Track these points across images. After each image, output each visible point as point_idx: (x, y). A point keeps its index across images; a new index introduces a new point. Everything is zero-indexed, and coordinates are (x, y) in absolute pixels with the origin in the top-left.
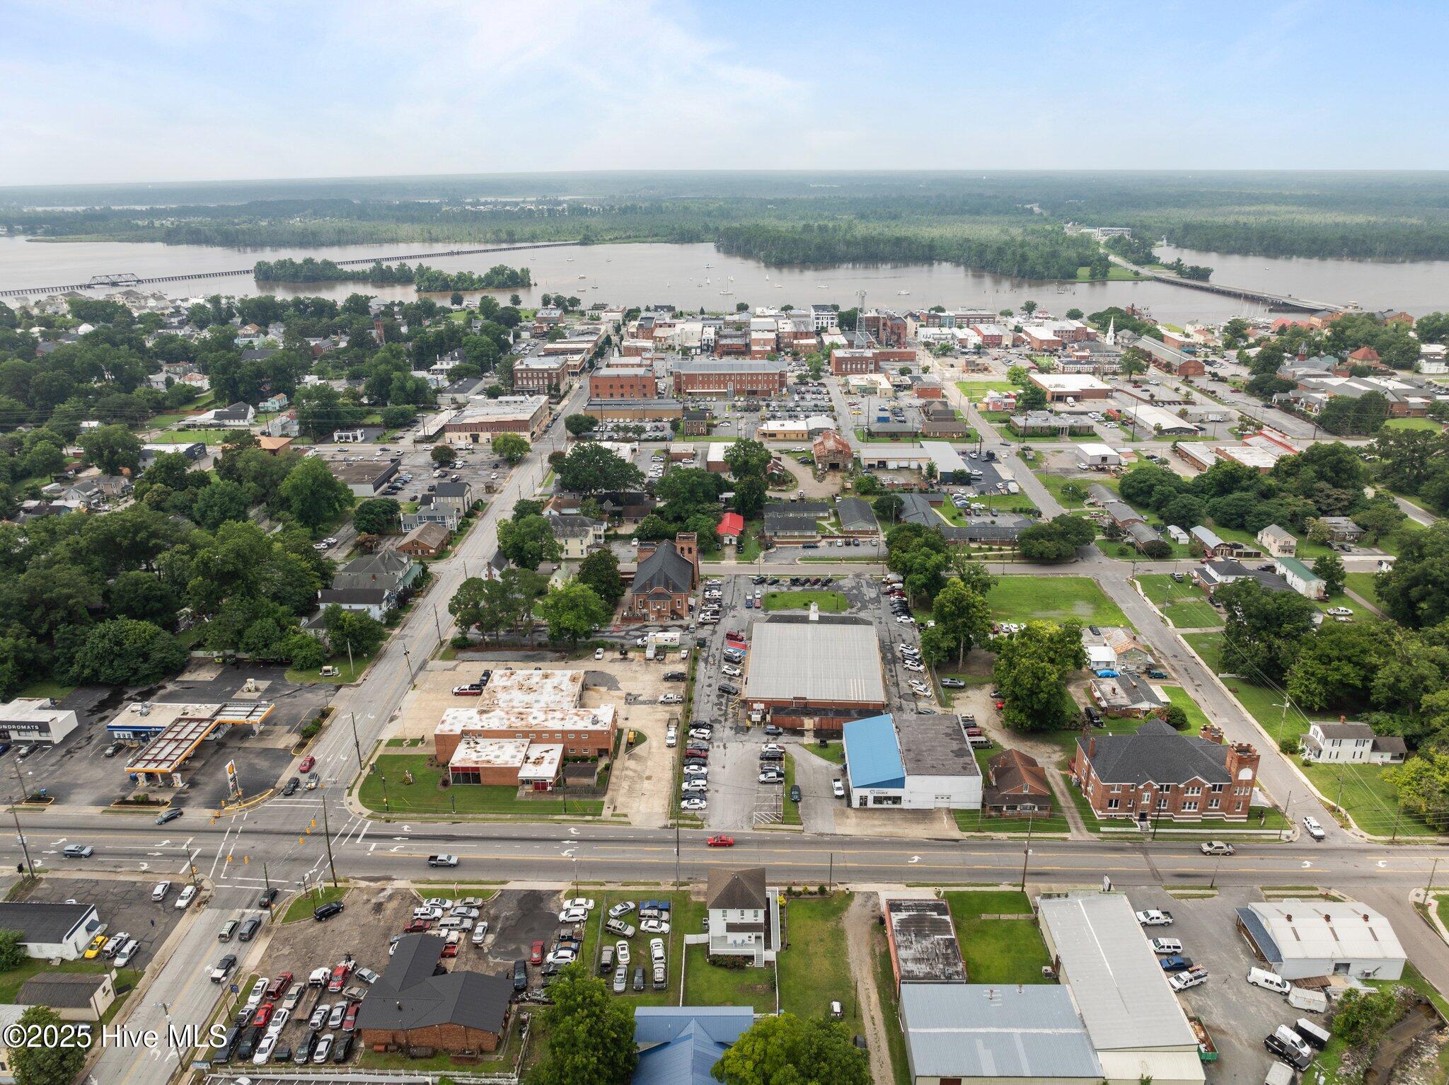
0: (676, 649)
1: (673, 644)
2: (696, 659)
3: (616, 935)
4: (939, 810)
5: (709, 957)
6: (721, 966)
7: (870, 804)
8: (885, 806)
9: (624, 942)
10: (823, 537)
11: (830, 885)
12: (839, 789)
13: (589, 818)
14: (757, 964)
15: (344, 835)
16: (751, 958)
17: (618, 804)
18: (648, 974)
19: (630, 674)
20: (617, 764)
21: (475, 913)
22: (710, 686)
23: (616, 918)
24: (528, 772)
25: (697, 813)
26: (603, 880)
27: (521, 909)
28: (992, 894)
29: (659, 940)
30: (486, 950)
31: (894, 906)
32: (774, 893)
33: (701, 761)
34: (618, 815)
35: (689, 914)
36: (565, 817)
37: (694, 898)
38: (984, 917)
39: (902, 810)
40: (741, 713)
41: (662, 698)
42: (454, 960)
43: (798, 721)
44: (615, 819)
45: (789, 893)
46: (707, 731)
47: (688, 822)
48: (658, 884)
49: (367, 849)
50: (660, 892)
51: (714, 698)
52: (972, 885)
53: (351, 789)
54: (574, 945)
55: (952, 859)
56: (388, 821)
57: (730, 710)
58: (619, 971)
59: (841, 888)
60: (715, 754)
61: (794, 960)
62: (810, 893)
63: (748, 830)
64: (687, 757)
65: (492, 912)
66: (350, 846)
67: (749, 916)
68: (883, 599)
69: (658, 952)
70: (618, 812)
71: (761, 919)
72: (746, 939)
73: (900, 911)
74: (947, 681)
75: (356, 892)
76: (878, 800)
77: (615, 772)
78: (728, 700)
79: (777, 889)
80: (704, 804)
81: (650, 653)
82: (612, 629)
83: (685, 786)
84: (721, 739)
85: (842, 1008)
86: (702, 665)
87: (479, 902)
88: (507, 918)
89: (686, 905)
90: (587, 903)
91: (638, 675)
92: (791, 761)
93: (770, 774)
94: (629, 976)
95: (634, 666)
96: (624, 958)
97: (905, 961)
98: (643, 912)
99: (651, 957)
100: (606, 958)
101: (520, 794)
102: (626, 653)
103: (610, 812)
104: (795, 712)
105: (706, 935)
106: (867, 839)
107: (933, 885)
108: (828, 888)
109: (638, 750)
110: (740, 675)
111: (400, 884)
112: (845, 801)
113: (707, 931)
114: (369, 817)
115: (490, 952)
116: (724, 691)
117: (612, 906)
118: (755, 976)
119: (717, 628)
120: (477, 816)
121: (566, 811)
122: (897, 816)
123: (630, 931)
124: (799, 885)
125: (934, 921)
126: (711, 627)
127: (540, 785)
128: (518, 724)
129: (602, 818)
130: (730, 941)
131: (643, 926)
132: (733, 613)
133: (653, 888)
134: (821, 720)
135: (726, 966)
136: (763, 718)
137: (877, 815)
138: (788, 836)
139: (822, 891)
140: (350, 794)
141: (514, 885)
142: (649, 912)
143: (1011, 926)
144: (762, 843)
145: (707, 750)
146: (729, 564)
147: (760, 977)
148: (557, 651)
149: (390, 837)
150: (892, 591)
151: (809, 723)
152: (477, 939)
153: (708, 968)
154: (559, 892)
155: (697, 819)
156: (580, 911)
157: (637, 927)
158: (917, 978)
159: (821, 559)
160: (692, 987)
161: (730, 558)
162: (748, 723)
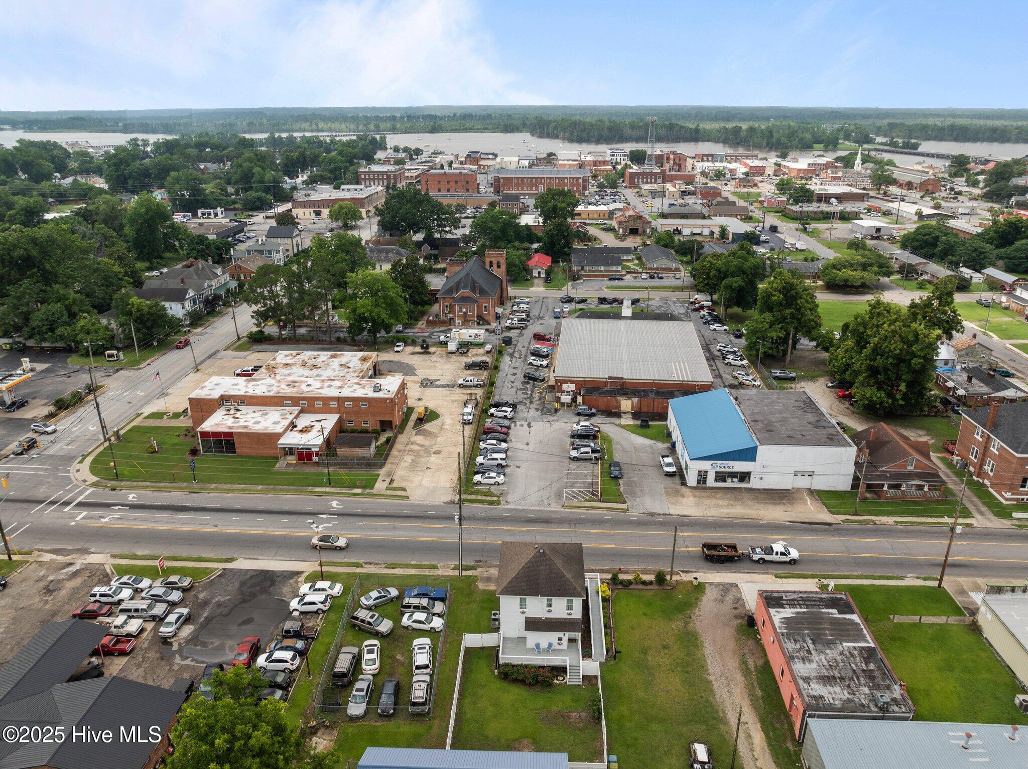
0: (481, 345)
1: (477, 340)
2: (500, 353)
3: (363, 630)
4: (798, 490)
5: (498, 666)
6: (515, 681)
7: (711, 481)
8: (729, 484)
9: (376, 642)
10: (628, 273)
11: (672, 573)
12: (669, 465)
13: (359, 491)
14: (571, 679)
15: (53, 503)
16: (562, 670)
17: (396, 477)
18: (401, 691)
19: (429, 363)
20: (401, 439)
21: (175, 596)
22: (515, 374)
23: (369, 608)
24: (292, 439)
25: (493, 488)
26: (361, 561)
27: (242, 593)
28: (897, 589)
29: (427, 641)
30: (175, 647)
31: (772, 600)
32: (595, 582)
33: (502, 436)
34: (395, 489)
35: (474, 606)
36: (328, 489)
37: (481, 586)
38: (898, 619)
39: (751, 490)
40: (549, 397)
41: (461, 381)
42: (125, 660)
43: (613, 403)
44: (389, 492)
45: (614, 582)
46: (509, 409)
47: (480, 497)
48: (435, 567)
49: (73, 518)
50: (436, 578)
51: (518, 384)
52: (866, 577)
53: (84, 457)
54: (300, 644)
55: (829, 545)
56: (113, 489)
57: (536, 395)
58: (358, 685)
59: (686, 577)
60: (518, 432)
61: (627, 675)
62: (644, 583)
63: (556, 508)
64: (485, 433)
65: (202, 596)
66: (55, 514)
67: (560, 608)
68: (693, 314)
69: (422, 658)
70: (395, 485)
71: (577, 613)
72: (555, 642)
73: (782, 606)
74: (777, 373)
75: (34, 566)
76: (721, 477)
77: (398, 446)
78: (534, 386)
79: (598, 576)
80: (501, 479)
81: (452, 346)
82: (416, 330)
83: (480, 459)
84: (526, 419)
85: (710, 754)
86: (506, 359)
87: (186, 583)
88: (219, 605)
89: (470, 594)
90: (331, 588)
91: (437, 364)
92: (607, 439)
93: (583, 450)
94: (373, 694)
95: (434, 358)
96: (371, 664)
97: (807, 680)
98: (406, 601)
99: (411, 663)
100: (343, 663)
101: (280, 465)
102: (427, 347)
103: (385, 484)
104: (611, 392)
105: (494, 636)
106: (711, 520)
107: (813, 577)
108: (668, 577)
109: (428, 426)
110: (547, 366)
111: (94, 559)
112: (677, 479)
113: (497, 630)
114: (94, 485)
115: (180, 650)
116: (529, 378)
117: (365, 592)
118: (567, 698)
119: (524, 332)
120: (220, 486)
121: (330, 483)
122: (746, 496)
123: (385, 626)
124: (626, 572)
125: (835, 622)
126: (518, 331)
127: (304, 455)
128: (289, 391)
129: (374, 491)
130: (530, 644)
131: (405, 621)
132: (540, 321)
133: (427, 572)
134: (640, 402)
135: (523, 682)
136: (574, 400)
137: (720, 494)
138: (607, 515)
139: (661, 579)
140: (81, 462)
141: (243, 564)
142: (415, 601)
143: (940, 635)
144: (574, 522)
145: (509, 428)
146: (538, 289)
147: (575, 700)
148: (355, 345)
149: (108, 506)
150: (702, 308)
151: (626, 405)
152: (165, 630)
153: (497, 684)
154: (299, 573)
155: (492, 495)
156: (318, 597)
157: (397, 620)
158: (830, 708)
159: (626, 287)
160: (469, 713)
161: (538, 286)
162: (557, 405)
